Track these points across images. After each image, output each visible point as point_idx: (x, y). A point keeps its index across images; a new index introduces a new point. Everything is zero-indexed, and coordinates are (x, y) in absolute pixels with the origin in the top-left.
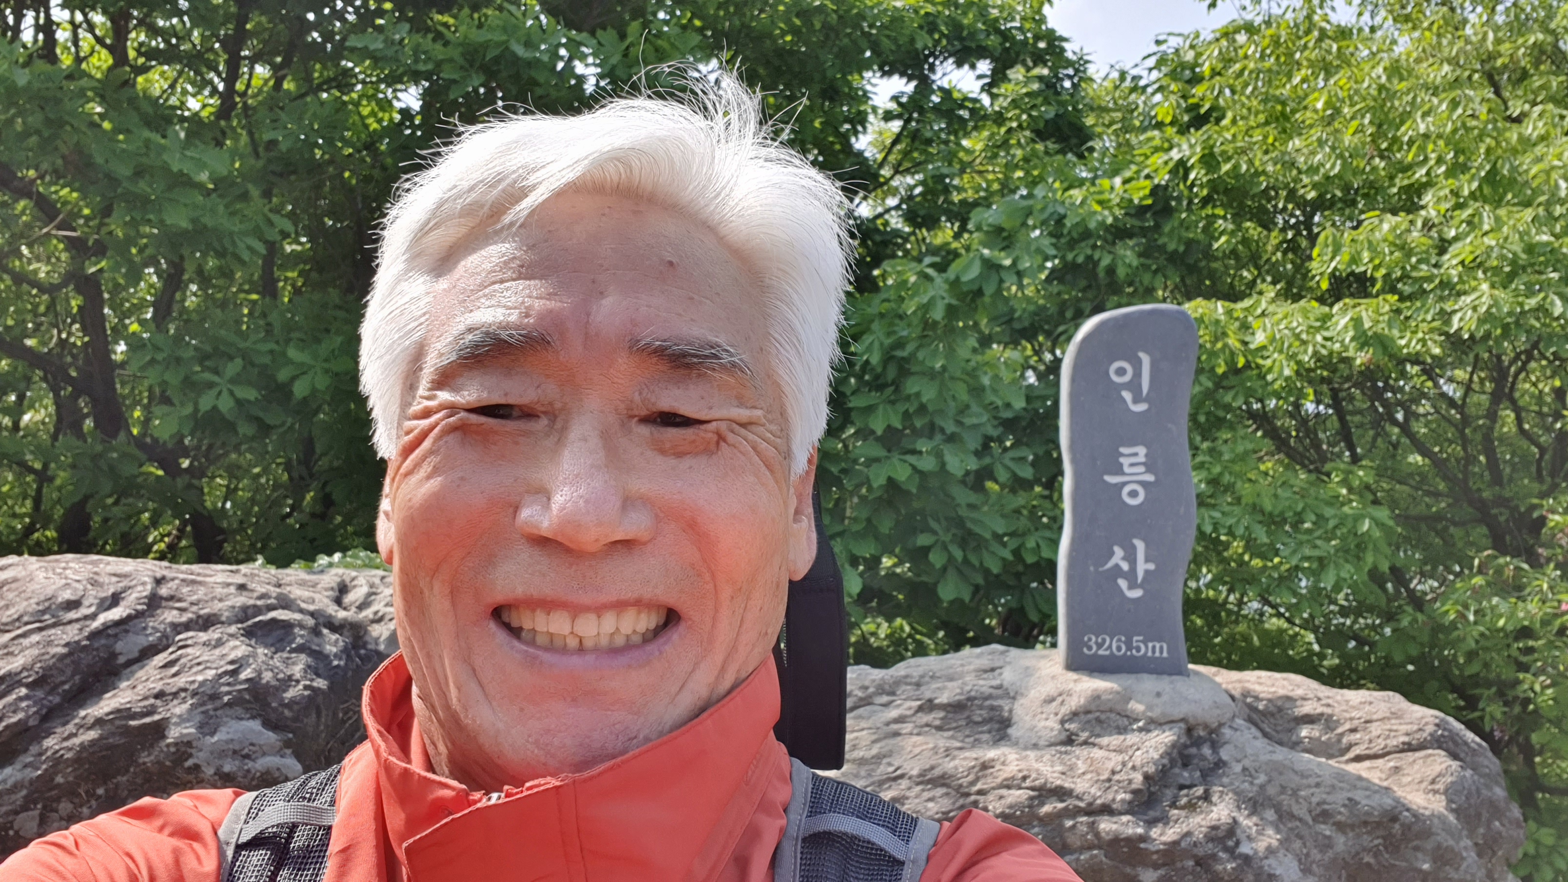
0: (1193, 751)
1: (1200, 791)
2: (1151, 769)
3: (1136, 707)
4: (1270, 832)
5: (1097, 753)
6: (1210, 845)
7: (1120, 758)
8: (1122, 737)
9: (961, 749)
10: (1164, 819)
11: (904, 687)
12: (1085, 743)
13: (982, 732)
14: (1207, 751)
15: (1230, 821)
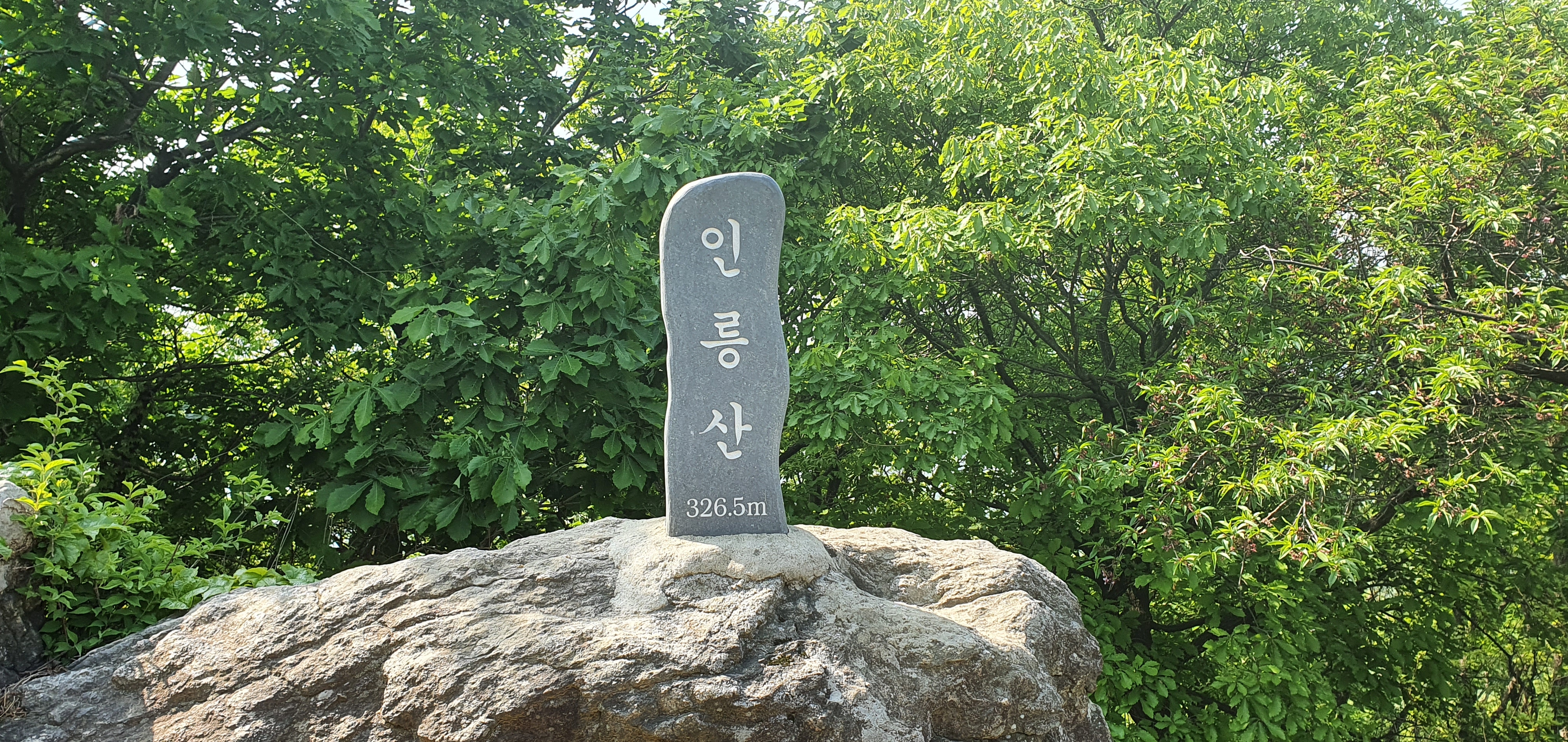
0: (790, 605)
1: (794, 645)
2: (746, 627)
3: (736, 566)
4: (860, 679)
5: (696, 615)
6: (802, 698)
7: (718, 619)
8: (721, 598)
9: (560, 623)
10: (758, 676)
11: (507, 566)
12: (686, 606)
13: (584, 605)
14: (802, 605)
15: (822, 671)
